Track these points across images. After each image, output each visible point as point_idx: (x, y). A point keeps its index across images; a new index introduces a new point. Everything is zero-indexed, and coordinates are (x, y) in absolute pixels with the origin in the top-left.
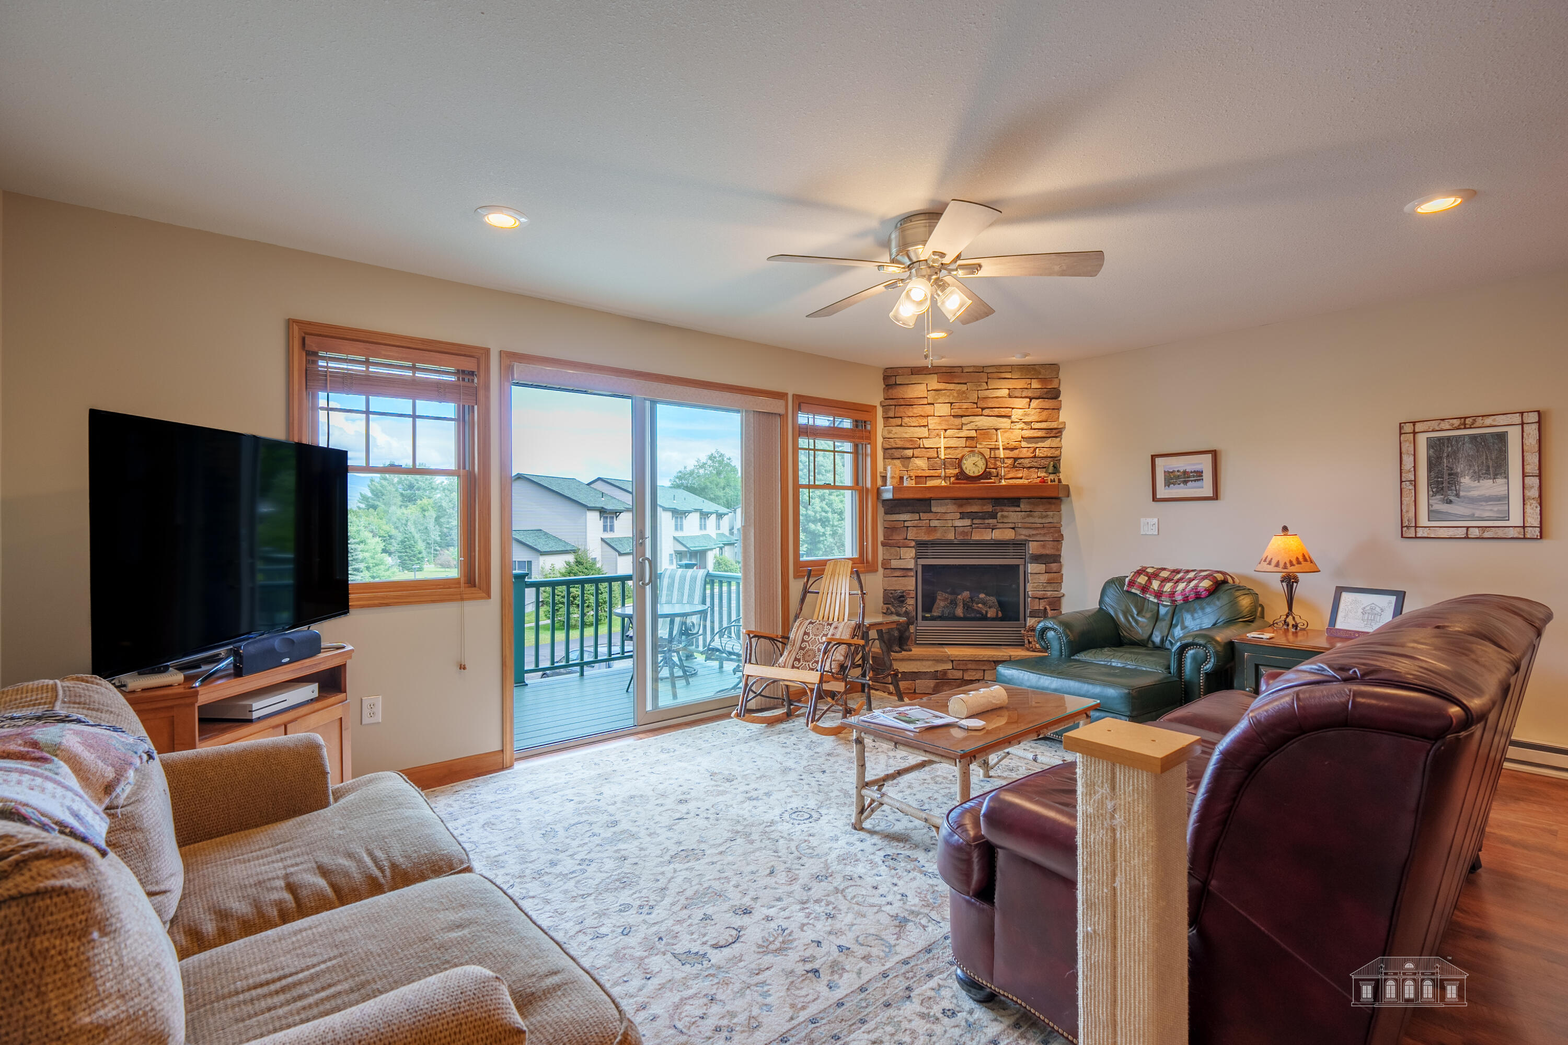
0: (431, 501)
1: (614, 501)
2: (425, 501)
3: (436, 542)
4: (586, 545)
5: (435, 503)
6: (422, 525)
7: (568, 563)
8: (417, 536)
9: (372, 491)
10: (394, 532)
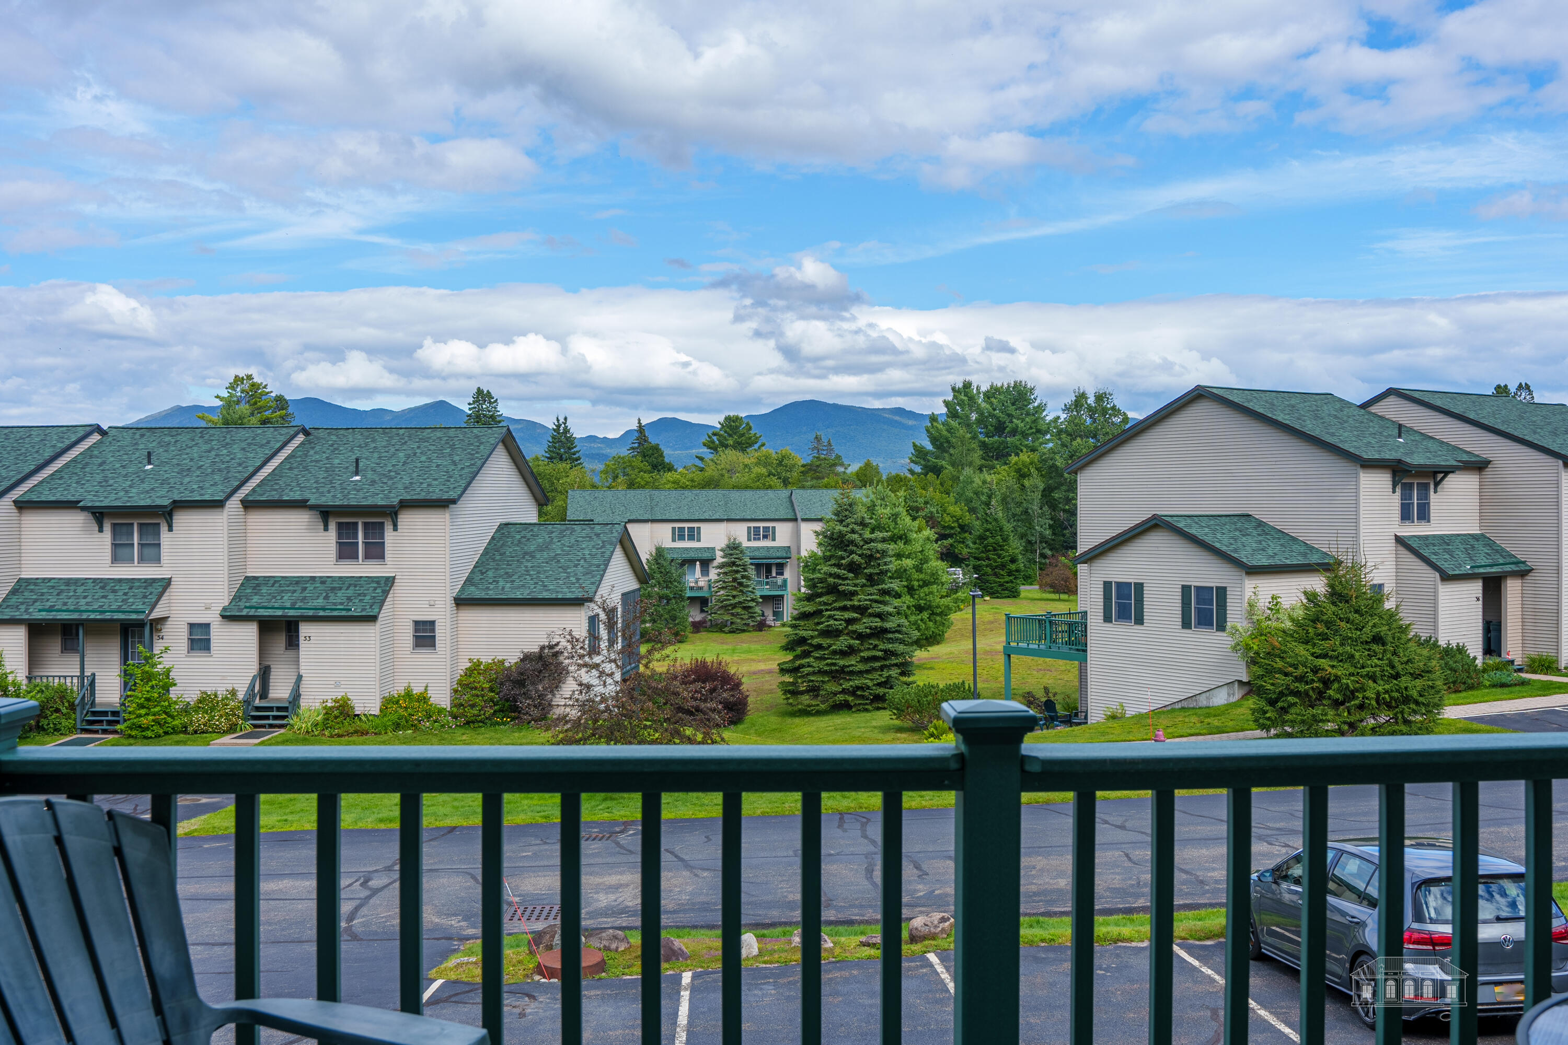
0: (1035, 457)
1: (1430, 444)
2: (1024, 457)
3: (1043, 539)
4: (1356, 552)
5: (1044, 461)
6: (1019, 504)
7: (1311, 597)
8: (1008, 527)
9: (934, 440)
10: (968, 518)
